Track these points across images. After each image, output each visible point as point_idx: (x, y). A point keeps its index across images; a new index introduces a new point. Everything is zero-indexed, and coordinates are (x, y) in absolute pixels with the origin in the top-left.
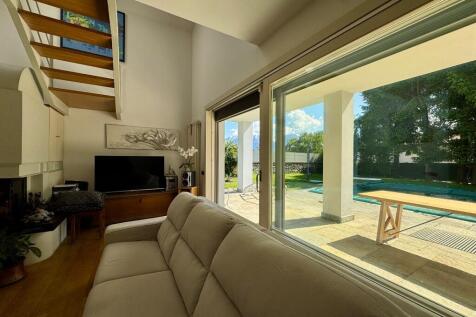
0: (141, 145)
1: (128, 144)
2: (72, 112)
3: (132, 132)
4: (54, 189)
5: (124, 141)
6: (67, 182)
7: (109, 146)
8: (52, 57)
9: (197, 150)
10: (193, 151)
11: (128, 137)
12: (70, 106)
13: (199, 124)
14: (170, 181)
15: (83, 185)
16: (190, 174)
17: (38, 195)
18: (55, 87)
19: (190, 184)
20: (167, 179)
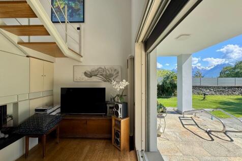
0: (94, 79)
1: (86, 78)
3: (89, 70)
4: (36, 110)
5: (84, 76)
7: (75, 80)
9: (127, 83)
10: (124, 84)
11: (86, 74)
14: (110, 108)
19: (120, 115)
20: (108, 106)
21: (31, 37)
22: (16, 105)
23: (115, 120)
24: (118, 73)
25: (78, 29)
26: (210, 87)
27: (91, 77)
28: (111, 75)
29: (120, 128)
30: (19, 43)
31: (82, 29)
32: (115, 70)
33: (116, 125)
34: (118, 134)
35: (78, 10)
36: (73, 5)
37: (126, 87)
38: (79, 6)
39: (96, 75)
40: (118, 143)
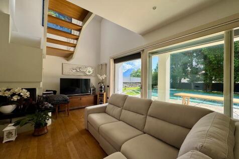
1: (72, 73)
4: (43, 94)
6: (47, 91)
7: (64, 74)
13: (106, 65)
19: (103, 91)
20: (92, 89)
23: (100, 94)
24: (93, 71)
28: (89, 72)
29: (103, 97)
34: (102, 101)
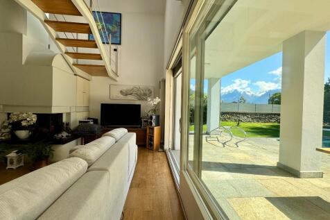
0: (130, 97)
1: (122, 96)
2: (94, 78)
3: (125, 89)
5: (120, 95)
6: (88, 119)
8: (77, 46)
9: (159, 100)
10: (157, 100)
11: (121, 92)
12: (92, 75)
14: (145, 121)
15: (95, 121)
16: (154, 117)
17: (68, 124)
18: (79, 63)
19: (154, 124)
20: (143, 120)
21: (79, 60)
22: (69, 114)
23: (150, 128)
24: (151, 93)
25: (115, 50)
26: (248, 114)
27: (126, 95)
28: (145, 95)
29: (153, 133)
30: (73, 65)
31: (119, 50)
32: (149, 90)
33: (150, 133)
34: (151, 139)
35: (115, 32)
36: (110, 27)
37: (159, 103)
38: (116, 29)
39: (131, 94)
40: (152, 145)
